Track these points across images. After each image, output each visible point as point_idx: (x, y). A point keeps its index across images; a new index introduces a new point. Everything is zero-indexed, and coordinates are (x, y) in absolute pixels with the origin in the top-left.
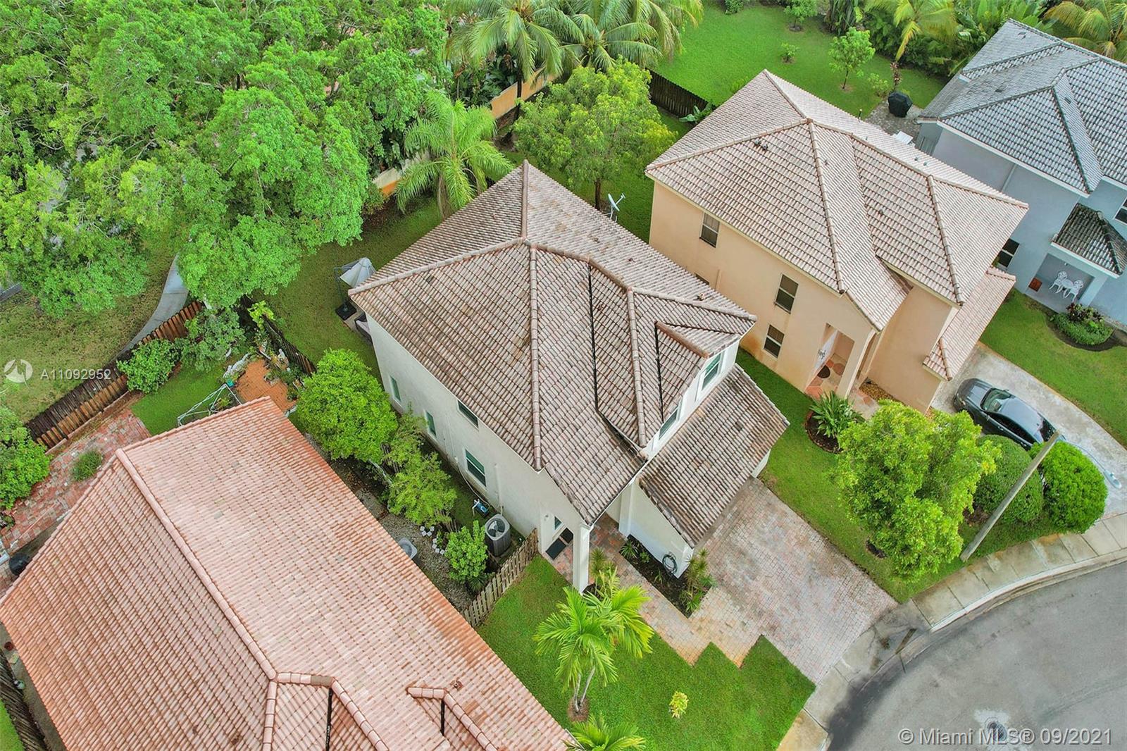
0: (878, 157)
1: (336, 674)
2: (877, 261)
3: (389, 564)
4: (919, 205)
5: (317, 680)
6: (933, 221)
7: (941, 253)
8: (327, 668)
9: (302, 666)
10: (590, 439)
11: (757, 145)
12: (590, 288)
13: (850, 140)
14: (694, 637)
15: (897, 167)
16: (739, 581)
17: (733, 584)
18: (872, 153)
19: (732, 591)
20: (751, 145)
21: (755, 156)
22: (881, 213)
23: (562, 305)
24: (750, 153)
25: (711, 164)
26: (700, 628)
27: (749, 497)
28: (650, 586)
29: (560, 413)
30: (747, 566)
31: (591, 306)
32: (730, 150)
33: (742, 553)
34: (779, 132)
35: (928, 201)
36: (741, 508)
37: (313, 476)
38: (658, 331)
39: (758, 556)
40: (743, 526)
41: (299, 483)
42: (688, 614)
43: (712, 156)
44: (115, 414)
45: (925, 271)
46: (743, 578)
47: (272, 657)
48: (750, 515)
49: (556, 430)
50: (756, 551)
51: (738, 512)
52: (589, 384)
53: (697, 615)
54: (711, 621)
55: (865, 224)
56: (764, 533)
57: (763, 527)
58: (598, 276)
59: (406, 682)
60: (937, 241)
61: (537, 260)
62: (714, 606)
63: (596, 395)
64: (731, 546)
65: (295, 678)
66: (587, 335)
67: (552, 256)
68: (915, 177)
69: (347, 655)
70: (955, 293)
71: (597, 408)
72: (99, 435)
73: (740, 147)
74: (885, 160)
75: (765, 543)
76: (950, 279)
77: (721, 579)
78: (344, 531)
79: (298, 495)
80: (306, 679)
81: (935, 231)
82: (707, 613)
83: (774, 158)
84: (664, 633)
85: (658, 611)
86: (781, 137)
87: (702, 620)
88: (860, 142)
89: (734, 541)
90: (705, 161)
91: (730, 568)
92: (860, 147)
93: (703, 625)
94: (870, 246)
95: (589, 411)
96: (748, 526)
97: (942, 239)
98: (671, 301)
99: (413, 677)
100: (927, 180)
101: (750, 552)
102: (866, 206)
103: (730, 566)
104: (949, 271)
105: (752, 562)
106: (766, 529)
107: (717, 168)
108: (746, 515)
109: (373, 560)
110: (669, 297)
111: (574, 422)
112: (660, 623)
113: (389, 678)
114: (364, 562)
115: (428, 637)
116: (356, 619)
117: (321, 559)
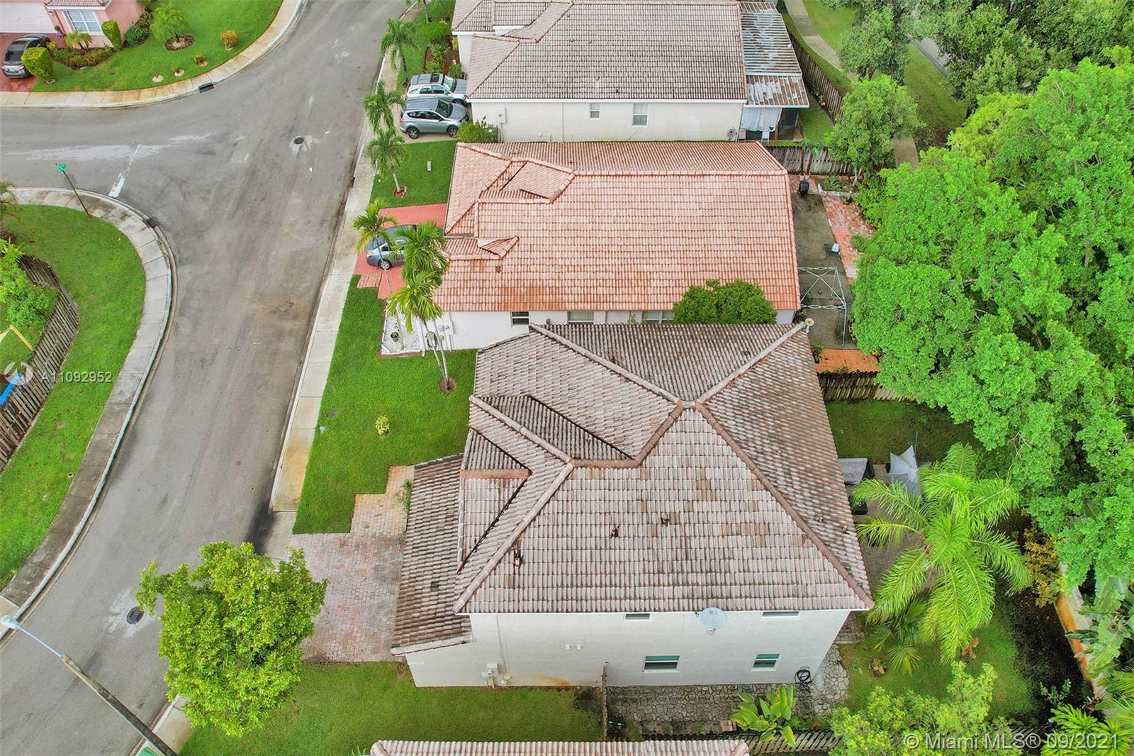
1: (554, 206)
8: (560, 204)
17: (390, 547)
19: (388, 542)
30: (386, 572)
39: (381, 589)
47: (586, 179)
54: (393, 506)
59: (522, 241)
62: (396, 518)
75: (380, 606)
78: (644, 280)
82: (399, 509)
93: (397, 499)
101: (388, 586)
113: (531, 234)
114: (612, 276)
115: (536, 276)
116: (578, 241)
117: (631, 249)
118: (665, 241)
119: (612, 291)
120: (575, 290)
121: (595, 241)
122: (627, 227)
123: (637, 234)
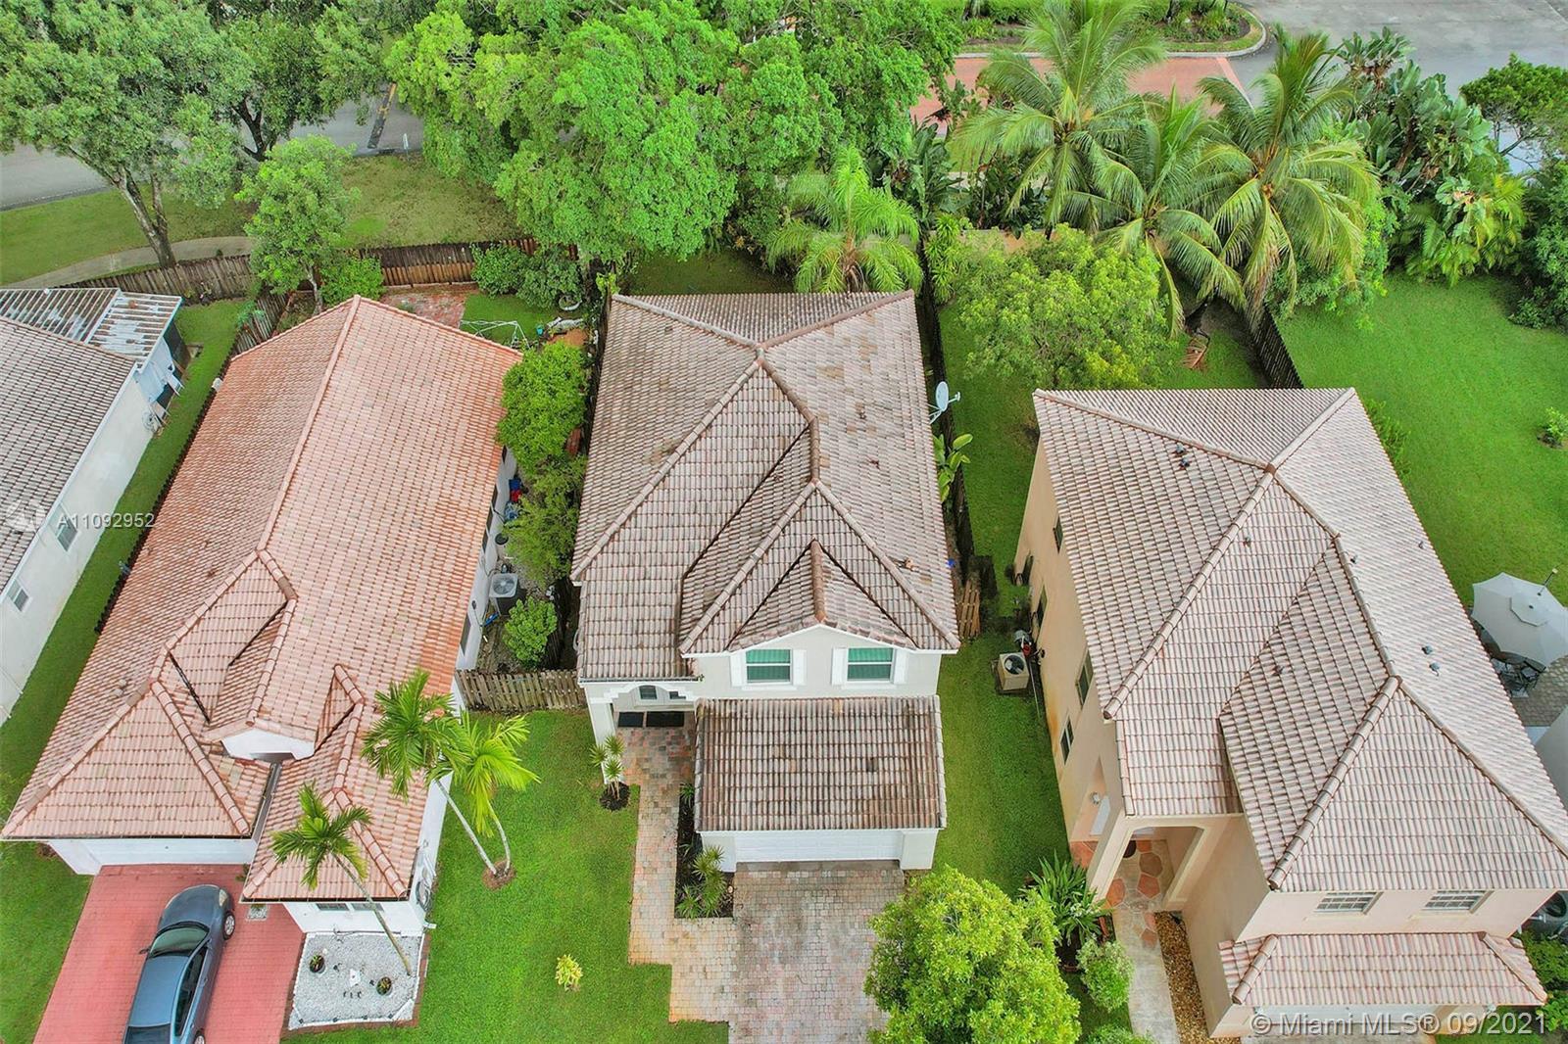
0: (1346, 595)
1: (303, 596)
2: (1212, 728)
3: (448, 567)
4: (1341, 704)
5: (284, 583)
6: (1340, 738)
7: (1310, 795)
8: (303, 586)
9: (287, 567)
10: (651, 600)
11: (1179, 454)
12: (788, 451)
13: (1325, 543)
14: (661, 941)
15: (1360, 628)
16: (764, 946)
17: (755, 940)
18: (1341, 582)
19: (746, 946)
20: (1172, 447)
21: (1164, 465)
22: (1278, 672)
23: (739, 443)
24: (1162, 457)
25: (1105, 438)
26: (675, 941)
27: (871, 879)
28: (673, 847)
29: (642, 547)
30: (789, 941)
31: (773, 470)
32: (1143, 437)
33: (799, 923)
34: (1220, 457)
35: (1360, 708)
36: (848, 880)
37: (478, 444)
38: (808, 552)
39: (813, 946)
40: (830, 900)
41: (459, 440)
42: (678, 915)
43: (1116, 429)
44: (455, 292)
45: (1264, 798)
46: (773, 948)
47: (277, 536)
48: (850, 899)
49: (624, 559)
50: (816, 940)
51: (841, 881)
52: (698, 546)
53: (687, 926)
54: (693, 948)
55: (1240, 665)
56: (846, 933)
57: (852, 925)
58: (804, 445)
59: (345, 660)
60: (1320, 772)
61: (751, 376)
62: (712, 938)
63: (696, 563)
64: (796, 907)
65: (272, 565)
66: (742, 495)
67: (772, 384)
68: (1373, 661)
69: (328, 593)
70: (1277, 864)
71: (685, 576)
72: (430, 300)
73: (1156, 440)
74: (1351, 606)
75: (836, 943)
76: (1288, 840)
77: (748, 922)
78: (447, 508)
79: (448, 447)
80: (278, 574)
81: (1330, 758)
82: (697, 935)
83: (1183, 484)
84: (639, 903)
85: (656, 877)
86: (1217, 464)
87: (686, 935)
88: (1339, 556)
89: (803, 902)
90: (1103, 429)
91: (770, 922)
92: (1333, 563)
93: (683, 941)
94: (1219, 698)
95: (675, 572)
96: (836, 906)
97: (1329, 776)
98: (856, 534)
99: (354, 663)
100: (1386, 680)
101: (809, 933)
102: (1267, 645)
103: (771, 921)
104: (1298, 828)
105: (799, 945)
106: (852, 932)
107: (1108, 447)
108: (846, 893)
109: (441, 552)
110: (856, 527)
111: (648, 568)
112: (645, 890)
113: (336, 643)
114: (432, 545)
115: (405, 651)
116: (369, 576)
117: (401, 509)
118: (404, 463)
119: (453, 551)
120: (440, 601)
121: (377, 552)
122: (368, 503)
123: (383, 495)
